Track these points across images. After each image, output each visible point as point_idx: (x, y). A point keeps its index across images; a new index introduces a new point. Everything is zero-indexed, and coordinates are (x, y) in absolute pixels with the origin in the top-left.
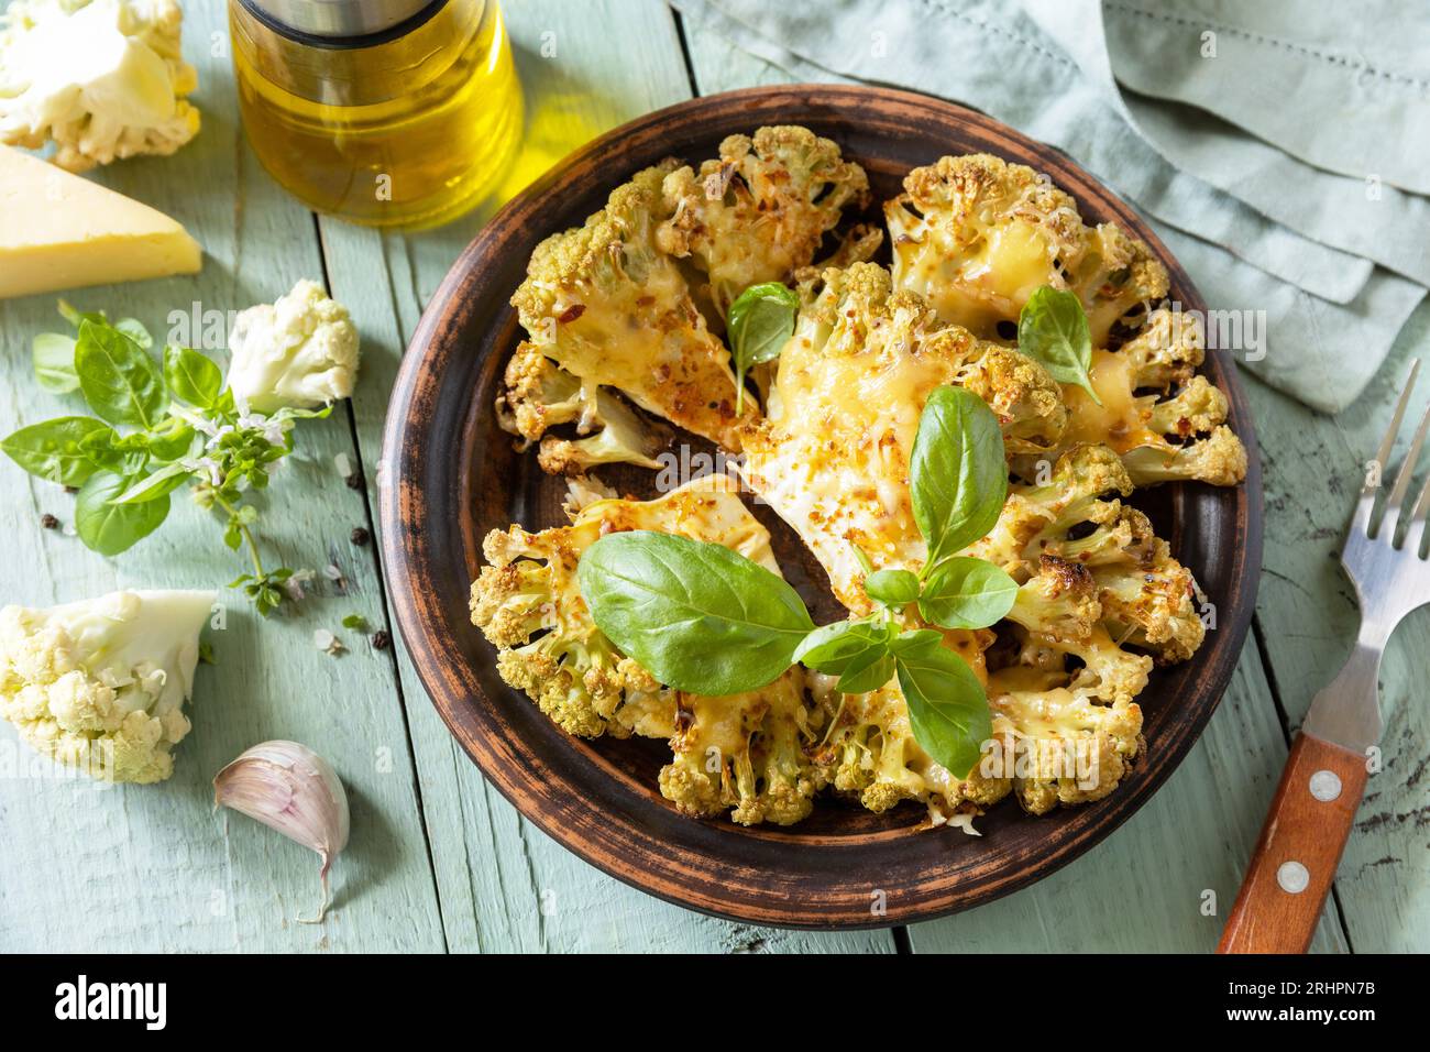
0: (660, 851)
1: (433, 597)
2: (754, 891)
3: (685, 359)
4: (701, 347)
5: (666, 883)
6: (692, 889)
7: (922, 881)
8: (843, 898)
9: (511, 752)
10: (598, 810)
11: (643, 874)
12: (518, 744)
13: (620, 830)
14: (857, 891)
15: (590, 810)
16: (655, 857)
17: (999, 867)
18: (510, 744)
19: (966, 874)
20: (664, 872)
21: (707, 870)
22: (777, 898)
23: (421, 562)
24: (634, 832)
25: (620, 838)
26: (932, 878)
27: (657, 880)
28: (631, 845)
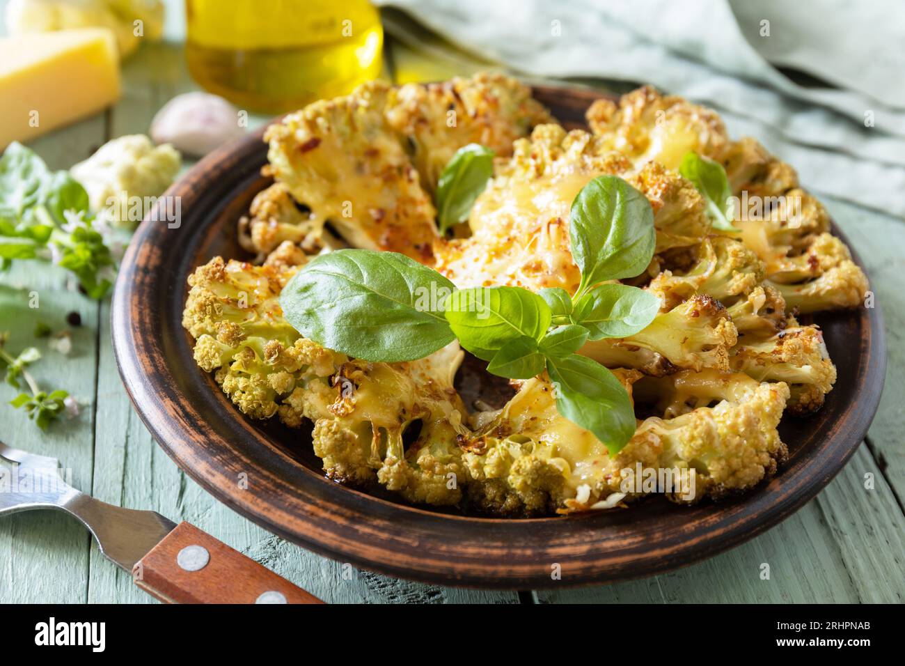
0: (299, 496)
1: (147, 311)
2: (384, 536)
3: (398, 208)
4: (413, 201)
5: (299, 521)
6: (324, 528)
7: (552, 546)
8: (471, 550)
9: (181, 413)
10: (249, 462)
11: (279, 512)
12: (189, 409)
13: (267, 478)
14: (487, 547)
15: (241, 460)
16: (294, 500)
17: (630, 544)
18: (183, 408)
19: (597, 545)
20: (300, 512)
21: (342, 515)
22: (406, 544)
23: (144, 290)
24: (279, 481)
25: (264, 482)
26: (563, 545)
27: (292, 518)
28: (273, 488)
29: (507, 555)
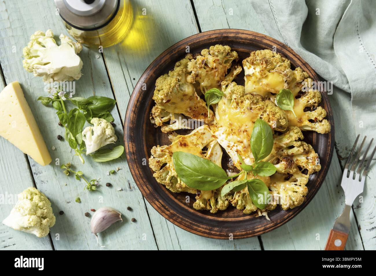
0: (196, 225)
1: (140, 170)
2: (218, 233)
3: (195, 106)
4: (199, 102)
5: (198, 232)
6: (204, 234)
7: (255, 229)
8: (238, 234)
9: (161, 205)
10: (182, 217)
11: (193, 231)
12: (162, 203)
13: (187, 221)
14: (241, 232)
15: (180, 217)
16: (195, 227)
17: (273, 225)
18: (161, 203)
19: (266, 227)
20: (198, 230)
21: (207, 229)
22: (223, 235)
23: (136, 161)
24: (190, 221)
25: (187, 223)
26: (258, 228)
27: (196, 232)
28: (190, 225)
29: (246, 233)
